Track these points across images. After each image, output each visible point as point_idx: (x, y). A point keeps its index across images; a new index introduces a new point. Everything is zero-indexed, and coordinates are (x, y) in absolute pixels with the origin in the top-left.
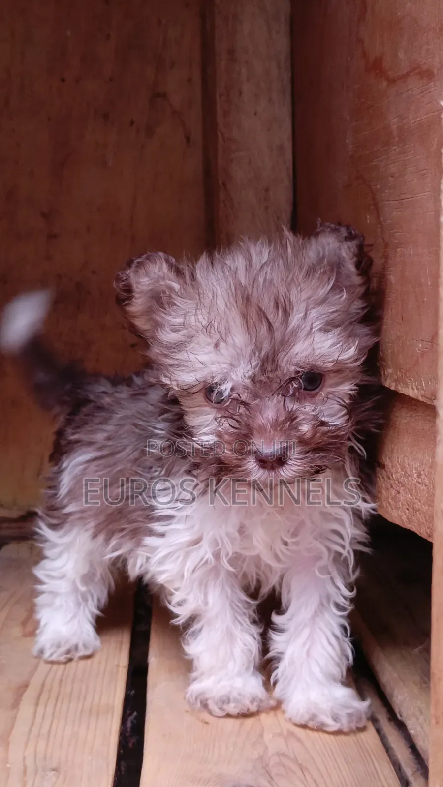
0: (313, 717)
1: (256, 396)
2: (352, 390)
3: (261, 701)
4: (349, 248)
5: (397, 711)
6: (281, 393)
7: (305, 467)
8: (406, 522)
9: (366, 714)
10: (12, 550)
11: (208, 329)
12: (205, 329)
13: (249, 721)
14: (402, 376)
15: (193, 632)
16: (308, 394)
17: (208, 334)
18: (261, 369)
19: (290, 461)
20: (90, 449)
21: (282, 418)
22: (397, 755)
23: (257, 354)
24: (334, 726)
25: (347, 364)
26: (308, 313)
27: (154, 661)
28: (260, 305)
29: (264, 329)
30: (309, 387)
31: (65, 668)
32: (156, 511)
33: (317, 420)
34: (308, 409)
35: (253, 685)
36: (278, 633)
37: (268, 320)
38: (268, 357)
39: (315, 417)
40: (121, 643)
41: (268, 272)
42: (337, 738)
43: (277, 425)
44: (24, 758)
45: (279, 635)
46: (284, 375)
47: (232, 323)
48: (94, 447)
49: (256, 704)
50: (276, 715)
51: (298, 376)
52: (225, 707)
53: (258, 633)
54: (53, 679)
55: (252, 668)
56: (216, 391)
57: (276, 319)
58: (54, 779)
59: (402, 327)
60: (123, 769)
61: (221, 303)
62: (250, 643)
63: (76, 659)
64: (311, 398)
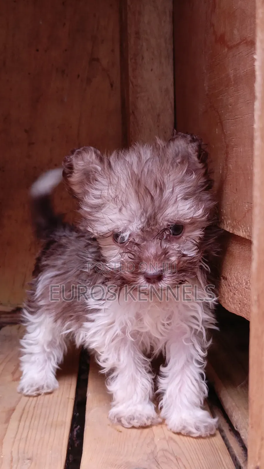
0: (184, 428)
1: (144, 239)
2: (201, 234)
3: (153, 419)
4: (192, 147)
5: (234, 425)
6: (159, 238)
7: (173, 281)
8: (239, 311)
9: (215, 426)
10: (7, 330)
11: (115, 199)
12: (113, 200)
13: (146, 431)
14: (236, 224)
15: (112, 378)
16: (175, 238)
17: (115, 202)
18: (147, 224)
19: (165, 278)
20: (54, 269)
21: (159, 253)
22: (234, 451)
23: (145, 214)
24: (197, 434)
25: (197, 219)
26: (175, 188)
27: (90, 395)
28: (146, 185)
29: (149, 200)
30: (176, 234)
31: (37, 400)
32: (88, 307)
33: (181, 253)
34: (175, 247)
35: (149, 409)
36: (163, 378)
37: (151, 194)
38: (151, 217)
39: (179, 252)
40: (71, 385)
41: (150, 165)
42: (197, 440)
43: (157, 257)
44: (11, 452)
45: (164, 379)
46: (161, 227)
47: (130, 196)
48: (56, 268)
49: (150, 420)
50: (162, 427)
51: (169, 228)
52: (132, 422)
53: (151, 379)
54: (30, 406)
55: (148, 399)
56: (120, 237)
57: (156, 193)
58: (29, 464)
59: (236, 195)
60: (71, 459)
61: (123, 184)
62: (146, 384)
63: (42, 394)
64: (176, 239)
